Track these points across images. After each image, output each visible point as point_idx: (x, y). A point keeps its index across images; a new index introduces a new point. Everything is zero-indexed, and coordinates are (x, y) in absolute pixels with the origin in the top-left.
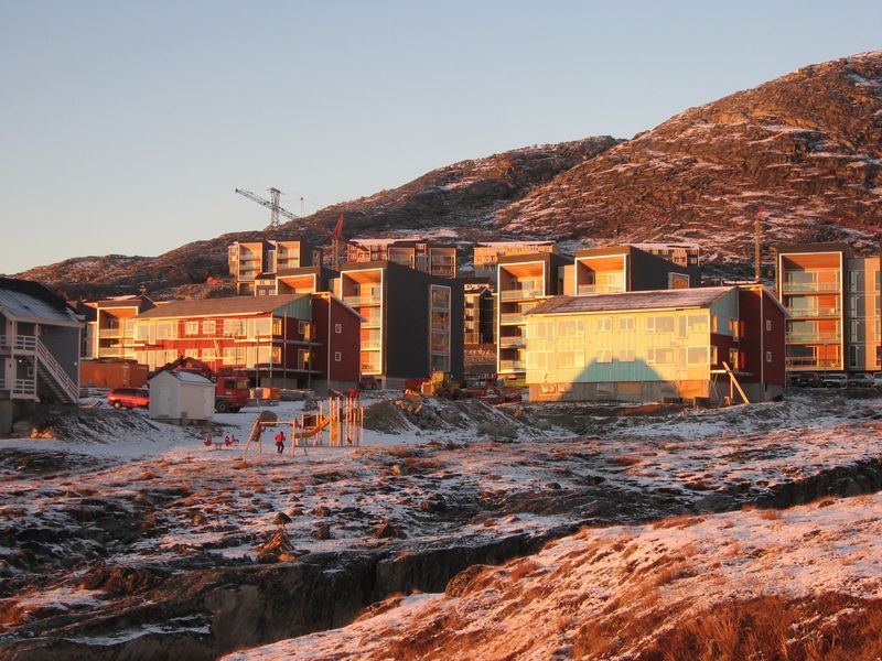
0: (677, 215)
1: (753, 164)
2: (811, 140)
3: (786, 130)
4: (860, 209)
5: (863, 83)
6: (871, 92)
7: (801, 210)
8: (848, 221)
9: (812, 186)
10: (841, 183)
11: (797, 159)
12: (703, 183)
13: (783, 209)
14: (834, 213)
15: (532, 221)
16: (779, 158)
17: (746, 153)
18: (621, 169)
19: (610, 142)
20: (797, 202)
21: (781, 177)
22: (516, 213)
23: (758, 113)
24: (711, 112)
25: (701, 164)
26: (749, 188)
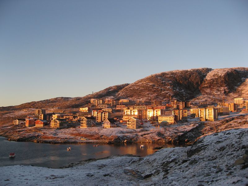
0: (139, 95)
1: (147, 88)
2: (154, 85)
3: (151, 84)
4: (161, 94)
5: (159, 78)
6: (160, 79)
7: (154, 94)
8: (159, 96)
9: (155, 91)
10: (158, 91)
11: (152, 88)
12: (142, 91)
13: (152, 94)
14: (158, 95)
15: (122, 95)
16: (150, 88)
17: (147, 87)
18: (131, 89)
19: (128, 84)
20: (153, 93)
21: (151, 90)
22: (119, 94)
23: (147, 82)
24: (141, 81)
25: (141, 88)
26: (147, 92)
